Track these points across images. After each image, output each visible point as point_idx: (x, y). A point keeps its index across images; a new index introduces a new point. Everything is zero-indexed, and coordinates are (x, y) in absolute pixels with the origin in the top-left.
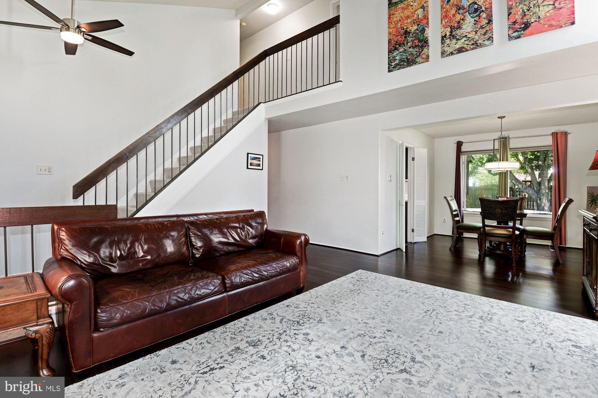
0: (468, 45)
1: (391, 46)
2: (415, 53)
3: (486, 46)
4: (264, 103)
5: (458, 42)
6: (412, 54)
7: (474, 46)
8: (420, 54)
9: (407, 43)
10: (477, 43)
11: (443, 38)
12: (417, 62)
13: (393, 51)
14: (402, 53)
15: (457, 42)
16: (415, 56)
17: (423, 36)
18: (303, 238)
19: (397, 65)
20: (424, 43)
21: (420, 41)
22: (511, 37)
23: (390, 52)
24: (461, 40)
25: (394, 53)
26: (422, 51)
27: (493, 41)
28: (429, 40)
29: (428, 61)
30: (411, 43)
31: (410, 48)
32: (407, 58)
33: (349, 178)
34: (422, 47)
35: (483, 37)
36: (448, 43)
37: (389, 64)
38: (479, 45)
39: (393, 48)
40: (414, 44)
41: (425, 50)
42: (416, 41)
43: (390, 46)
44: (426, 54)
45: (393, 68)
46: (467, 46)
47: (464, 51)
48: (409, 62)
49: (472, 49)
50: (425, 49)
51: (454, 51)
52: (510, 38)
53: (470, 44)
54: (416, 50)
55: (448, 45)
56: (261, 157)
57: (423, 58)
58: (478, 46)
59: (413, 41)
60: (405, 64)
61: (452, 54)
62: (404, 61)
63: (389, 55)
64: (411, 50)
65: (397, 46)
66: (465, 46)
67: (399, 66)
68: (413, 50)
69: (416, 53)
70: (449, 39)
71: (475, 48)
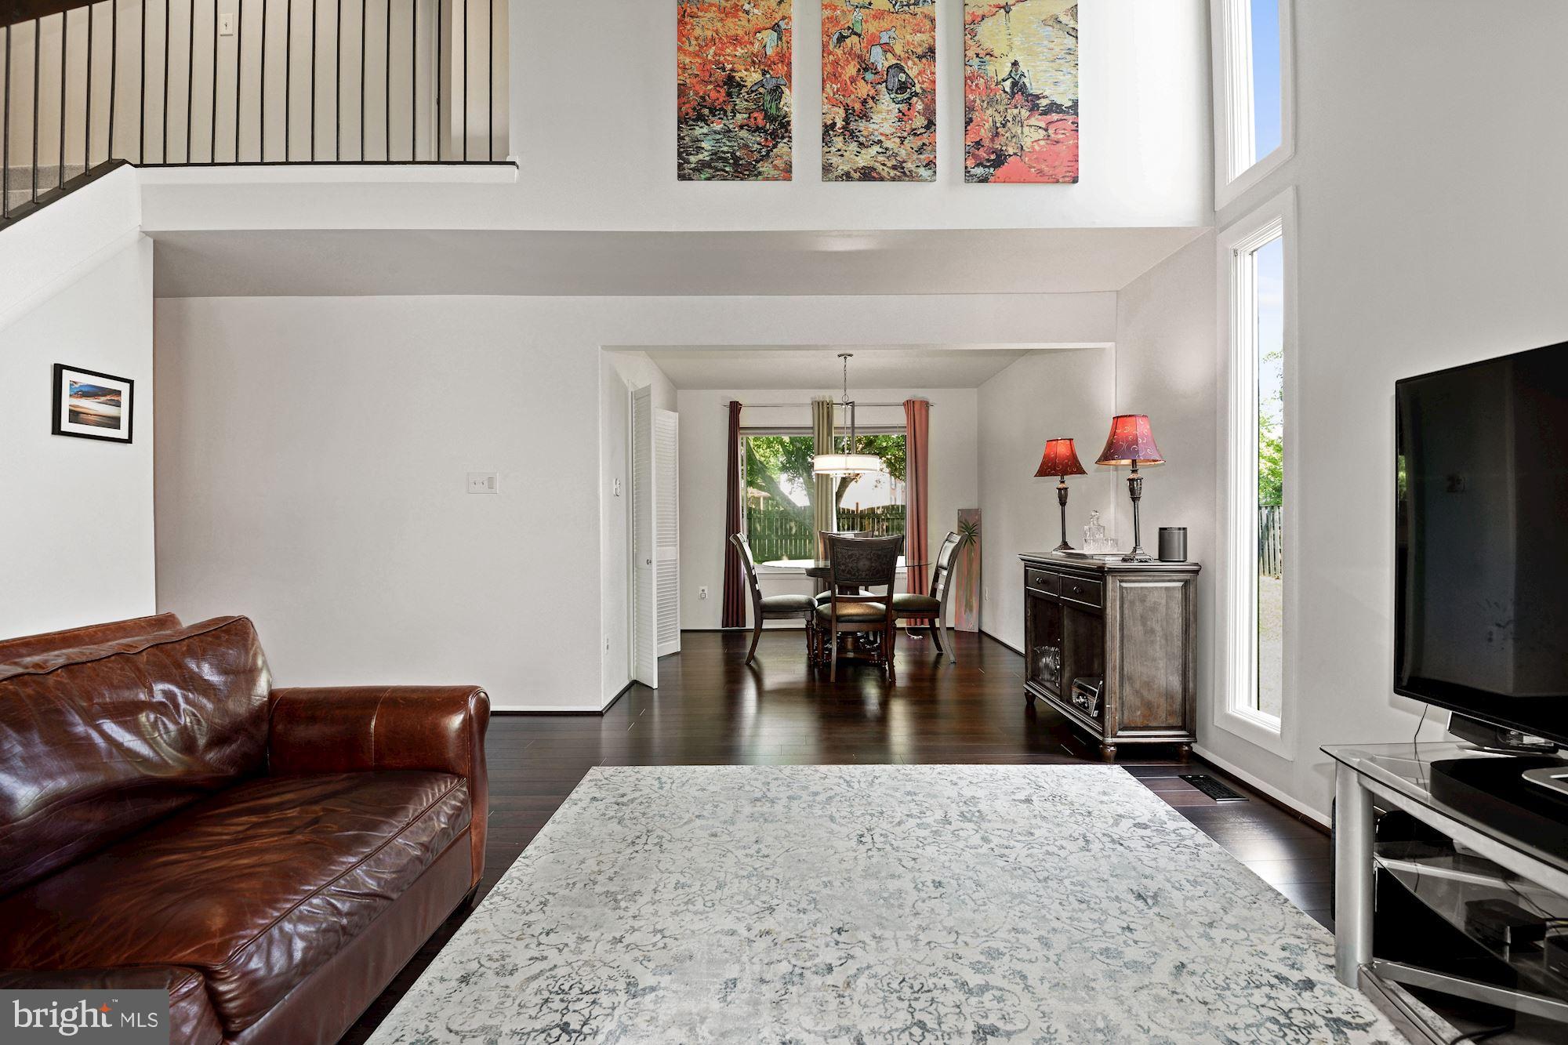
0: (884, 165)
1: (687, 106)
2: (756, 146)
3: (922, 181)
4: (136, 166)
5: (863, 152)
6: (746, 146)
7: (898, 174)
8: (768, 152)
9: (734, 112)
10: (903, 168)
11: (828, 128)
12: (760, 173)
13: (694, 120)
14: (718, 137)
15: (859, 150)
16: (756, 156)
17: (778, 109)
18: (472, 703)
19: (703, 166)
20: (779, 128)
21: (771, 119)
22: (971, 176)
23: (682, 120)
24: (870, 150)
25: (697, 128)
26: (775, 146)
27: (935, 172)
28: (792, 123)
29: (789, 179)
30: (746, 116)
31: (741, 127)
32: (733, 154)
33: (497, 485)
34: (774, 135)
35: (915, 156)
36: (839, 147)
37: (680, 155)
38: (908, 173)
39: (693, 114)
40: (752, 120)
41: (782, 147)
42: (760, 116)
43: (684, 103)
44: (786, 158)
45: (693, 170)
46: (881, 167)
47: (874, 179)
48: (742, 169)
49: (893, 179)
50: (781, 144)
51: (852, 172)
52: (969, 176)
53: (889, 164)
54: (758, 139)
55: (839, 150)
56: (124, 388)
57: (776, 167)
58: (904, 173)
59: (750, 112)
60: (727, 169)
61: (847, 177)
62: (725, 160)
63: (679, 128)
64: (744, 133)
65: (706, 111)
66: (880, 168)
67: (711, 171)
68: (750, 137)
69: (759, 147)
70: (841, 138)
71: (900, 179)
